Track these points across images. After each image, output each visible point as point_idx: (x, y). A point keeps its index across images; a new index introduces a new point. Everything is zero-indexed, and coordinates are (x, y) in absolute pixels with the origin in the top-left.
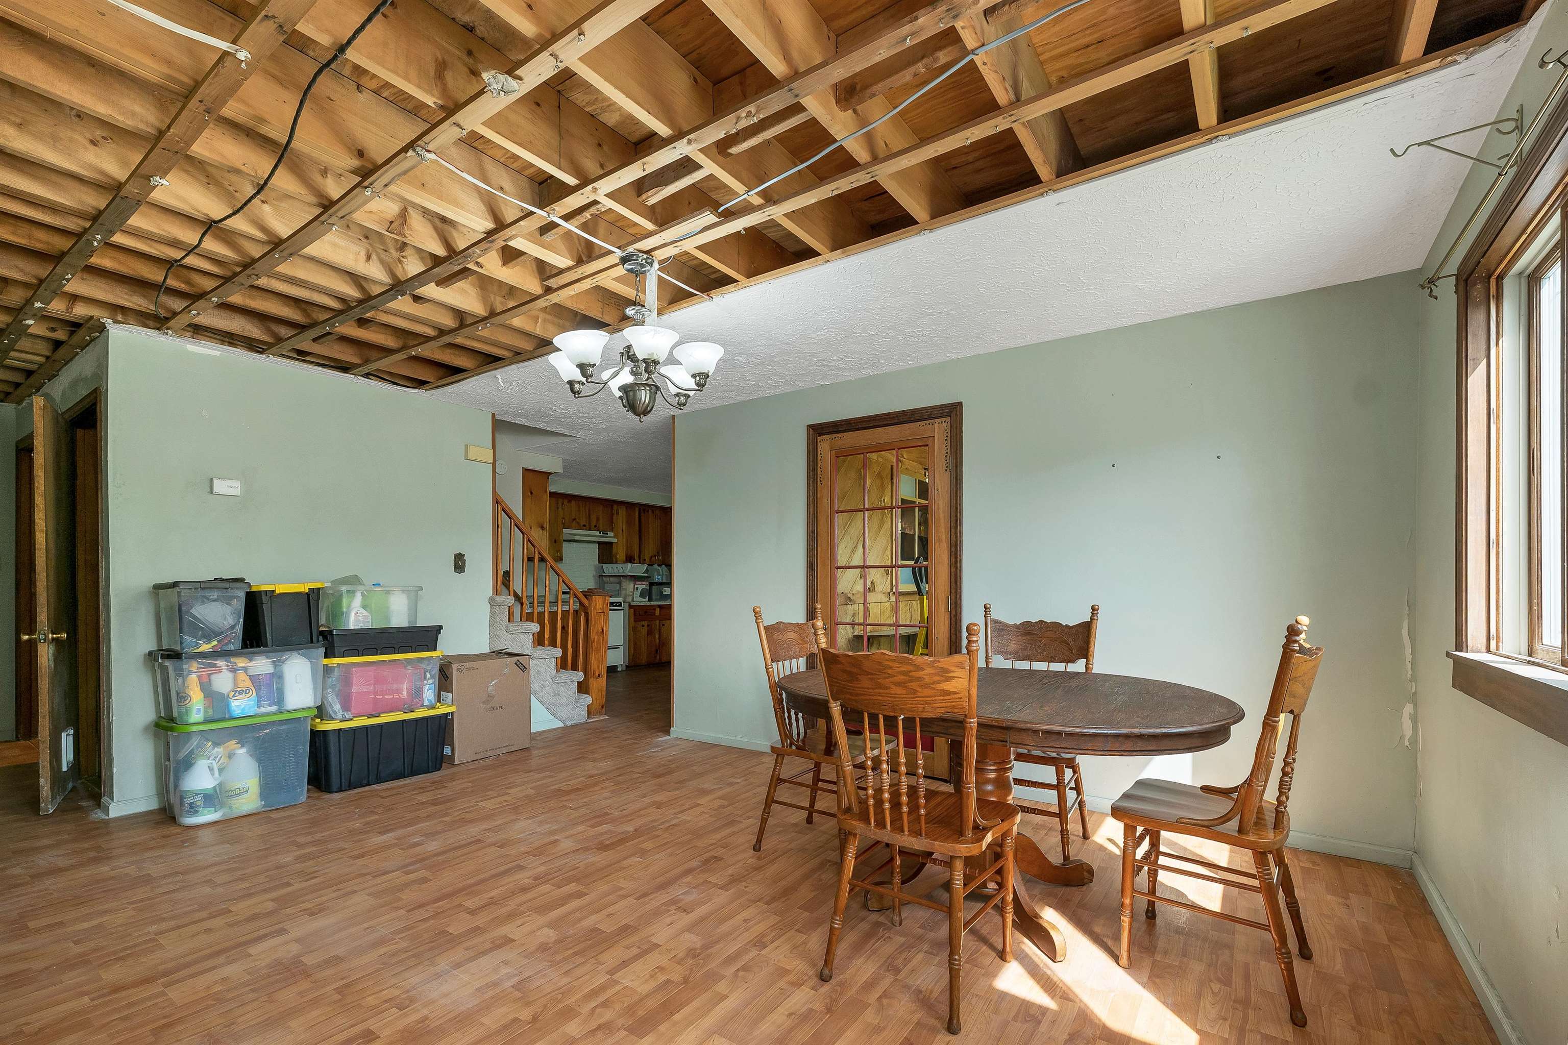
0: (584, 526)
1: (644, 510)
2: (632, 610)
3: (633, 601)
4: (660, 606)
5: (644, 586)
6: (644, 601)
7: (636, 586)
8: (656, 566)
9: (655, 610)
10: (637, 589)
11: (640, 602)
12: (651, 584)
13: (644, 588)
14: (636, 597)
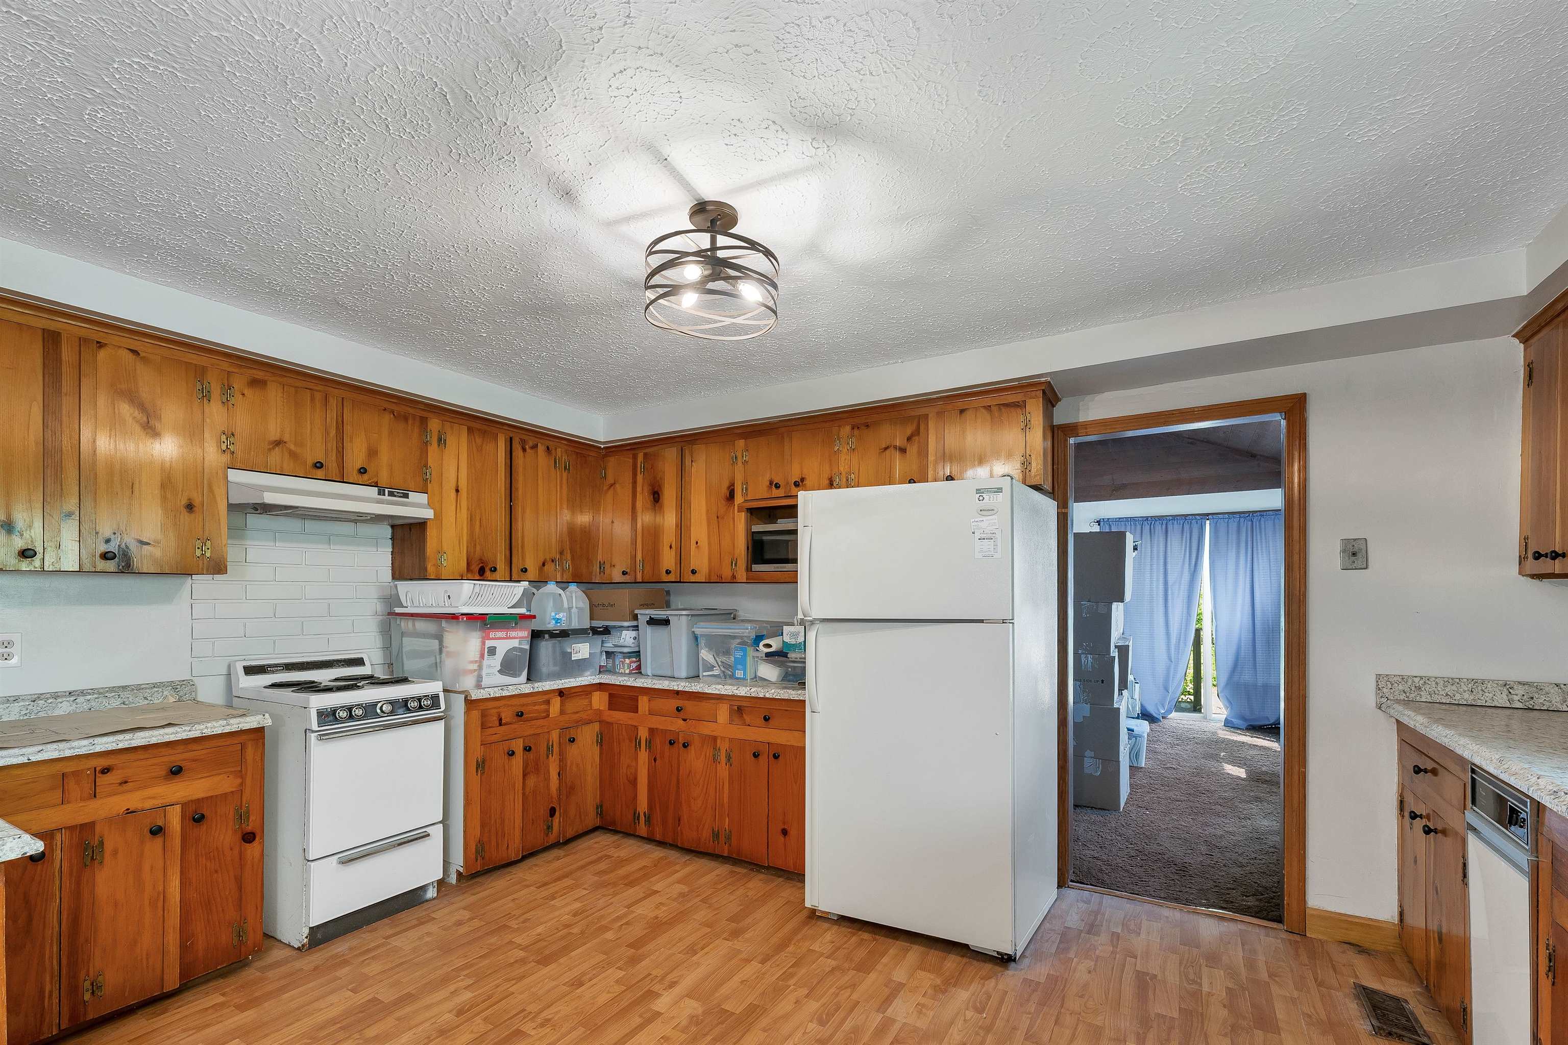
0: (318, 465)
1: (523, 443)
2: (476, 714)
3: (479, 686)
4: (561, 693)
5: (515, 643)
6: (518, 685)
7: (489, 643)
8: (552, 587)
9: (548, 702)
10: (492, 651)
11: (503, 687)
12: (536, 635)
13: (514, 649)
14: (488, 674)
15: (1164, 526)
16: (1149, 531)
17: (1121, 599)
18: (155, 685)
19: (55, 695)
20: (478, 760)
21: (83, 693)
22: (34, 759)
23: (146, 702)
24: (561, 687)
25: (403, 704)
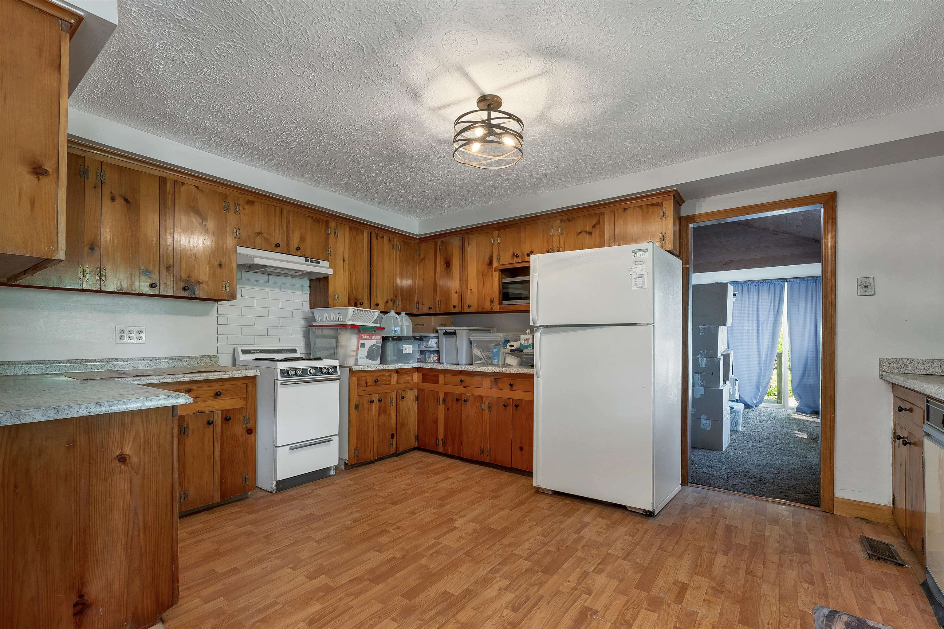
0: (277, 245)
1: (377, 235)
2: (354, 379)
3: (356, 364)
4: (397, 371)
5: (374, 342)
6: (375, 365)
7: (361, 341)
8: (392, 313)
9: (390, 376)
10: (363, 346)
11: (368, 365)
12: (385, 339)
13: (373, 345)
14: (361, 358)
15: (757, 287)
16: (747, 289)
17: (725, 324)
18: (202, 357)
19: (160, 359)
20: (355, 404)
21: (171, 358)
22: (162, 381)
23: (198, 365)
24: (397, 368)
25: (320, 370)
